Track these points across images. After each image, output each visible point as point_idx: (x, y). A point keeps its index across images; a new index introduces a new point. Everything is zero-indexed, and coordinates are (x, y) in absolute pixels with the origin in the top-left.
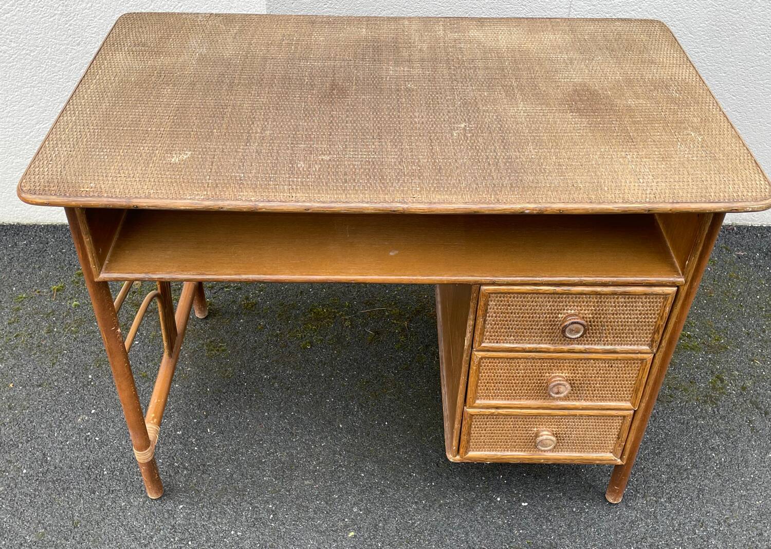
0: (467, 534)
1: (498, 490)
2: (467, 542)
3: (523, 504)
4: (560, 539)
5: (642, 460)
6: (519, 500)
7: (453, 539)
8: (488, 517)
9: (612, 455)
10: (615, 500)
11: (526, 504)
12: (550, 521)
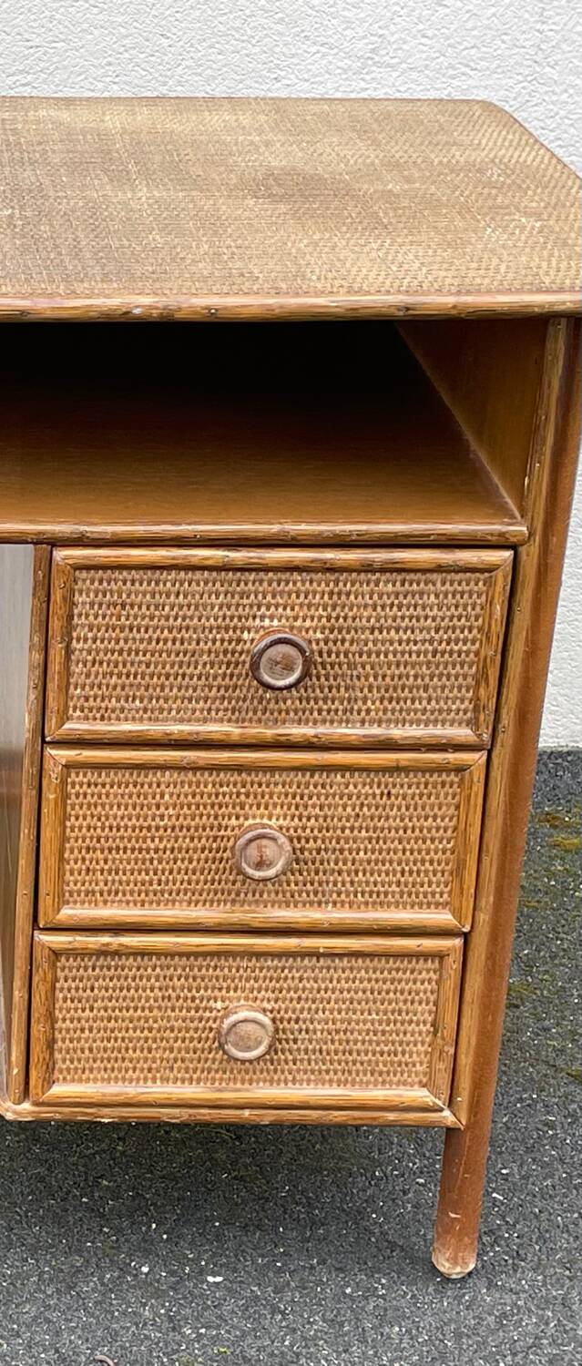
0: (58, 1333)
1: (146, 1250)
2: (57, 1351)
3: (210, 1279)
4: (306, 1346)
5: (535, 1196)
6: (202, 1272)
7: (20, 1344)
8: (114, 1302)
9: (424, 1092)
11: (219, 1279)
12: (283, 1313)
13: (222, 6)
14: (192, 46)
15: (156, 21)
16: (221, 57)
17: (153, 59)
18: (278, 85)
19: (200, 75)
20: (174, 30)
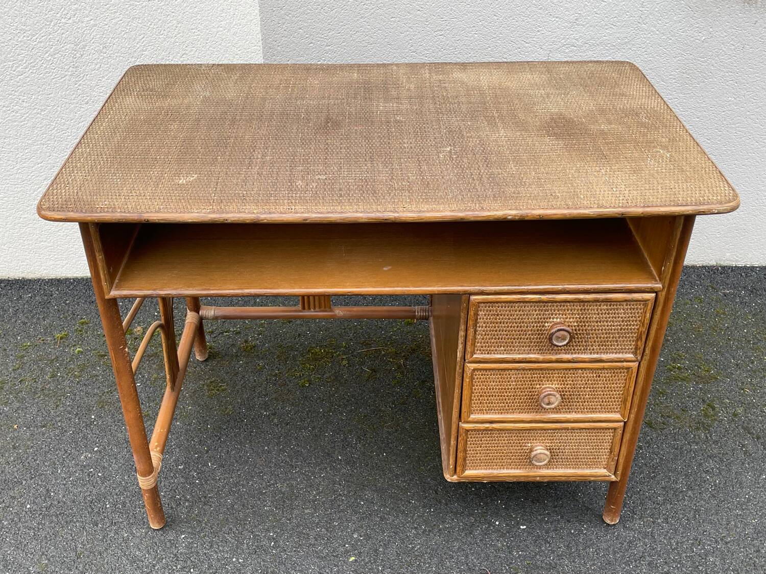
0: (467, 557)
1: (497, 514)
2: (467, 564)
3: (522, 527)
4: (559, 560)
6: (518, 524)
8: (487, 540)
9: (605, 471)
10: (612, 521)
11: (525, 527)
12: (549, 543)
13: (518, 3)
14: (506, 19)
15: (492, 10)
16: (517, 23)
17: (491, 24)
18: (539, 33)
19: (509, 30)
20: (499, 13)
